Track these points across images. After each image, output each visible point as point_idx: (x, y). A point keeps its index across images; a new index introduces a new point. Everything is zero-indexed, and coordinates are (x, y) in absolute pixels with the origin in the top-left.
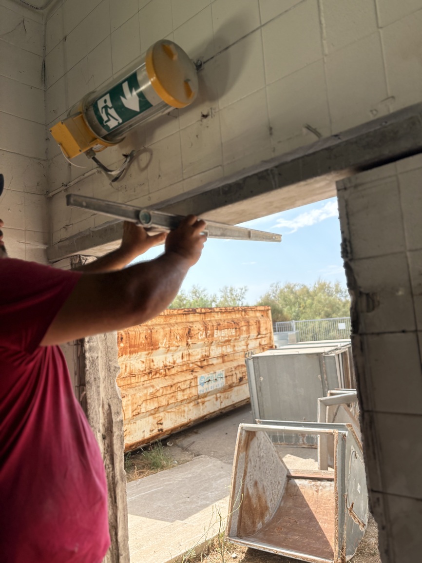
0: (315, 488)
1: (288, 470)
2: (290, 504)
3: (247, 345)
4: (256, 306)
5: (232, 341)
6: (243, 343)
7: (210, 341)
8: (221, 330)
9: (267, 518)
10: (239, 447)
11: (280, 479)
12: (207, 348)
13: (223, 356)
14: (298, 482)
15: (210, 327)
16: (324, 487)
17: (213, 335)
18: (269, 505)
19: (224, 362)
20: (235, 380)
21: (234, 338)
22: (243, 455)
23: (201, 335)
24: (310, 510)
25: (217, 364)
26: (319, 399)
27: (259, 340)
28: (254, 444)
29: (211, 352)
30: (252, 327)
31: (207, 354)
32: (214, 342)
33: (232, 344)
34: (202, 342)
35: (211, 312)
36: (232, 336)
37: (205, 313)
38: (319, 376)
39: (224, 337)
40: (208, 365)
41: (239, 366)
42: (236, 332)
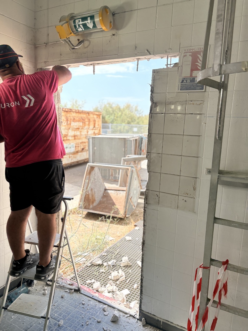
0: (116, 194)
1: (105, 187)
2: (105, 199)
3: (88, 132)
4: (95, 112)
5: (80, 129)
6: (86, 131)
7: (69, 127)
8: (75, 122)
9: (95, 204)
10: (87, 173)
11: (102, 190)
12: (67, 131)
13: (75, 136)
14: (109, 191)
15: (69, 120)
16: (120, 193)
17: (70, 124)
18: (96, 199)
19: (75, 139)
20: (80, 149)
21: (81, 127)
22: (88, 176)
23: (65, 123)
24: (113, 202)
25: (72, 140)
26: (123, 158)
27: (94, 130)
28: (93, 173)
29: (69, 133)
30: (91, 123)
31: (67, 134)
32: (71, 128)
33: (80, 130)
34: (65, 127)
35: (71, 111)
36: (80, 126)
37: (67, 112)
38: (123, 149)
39: (76, 126)
40: (67, 140)
41: (82, 142)
42: (83, 124)
